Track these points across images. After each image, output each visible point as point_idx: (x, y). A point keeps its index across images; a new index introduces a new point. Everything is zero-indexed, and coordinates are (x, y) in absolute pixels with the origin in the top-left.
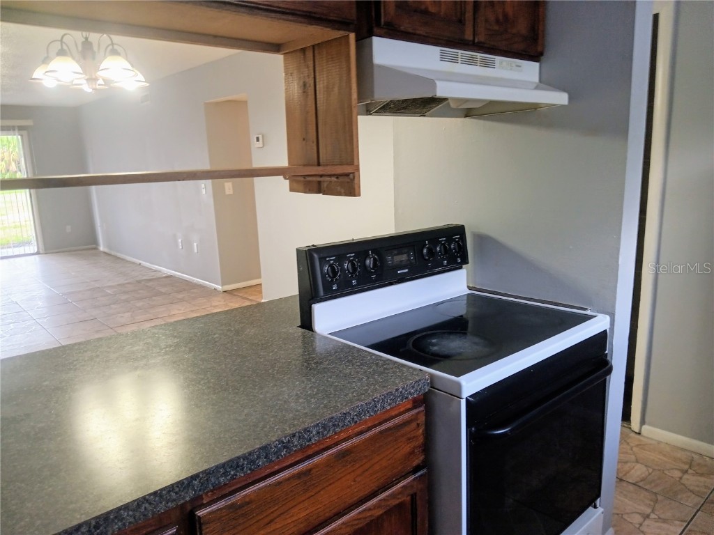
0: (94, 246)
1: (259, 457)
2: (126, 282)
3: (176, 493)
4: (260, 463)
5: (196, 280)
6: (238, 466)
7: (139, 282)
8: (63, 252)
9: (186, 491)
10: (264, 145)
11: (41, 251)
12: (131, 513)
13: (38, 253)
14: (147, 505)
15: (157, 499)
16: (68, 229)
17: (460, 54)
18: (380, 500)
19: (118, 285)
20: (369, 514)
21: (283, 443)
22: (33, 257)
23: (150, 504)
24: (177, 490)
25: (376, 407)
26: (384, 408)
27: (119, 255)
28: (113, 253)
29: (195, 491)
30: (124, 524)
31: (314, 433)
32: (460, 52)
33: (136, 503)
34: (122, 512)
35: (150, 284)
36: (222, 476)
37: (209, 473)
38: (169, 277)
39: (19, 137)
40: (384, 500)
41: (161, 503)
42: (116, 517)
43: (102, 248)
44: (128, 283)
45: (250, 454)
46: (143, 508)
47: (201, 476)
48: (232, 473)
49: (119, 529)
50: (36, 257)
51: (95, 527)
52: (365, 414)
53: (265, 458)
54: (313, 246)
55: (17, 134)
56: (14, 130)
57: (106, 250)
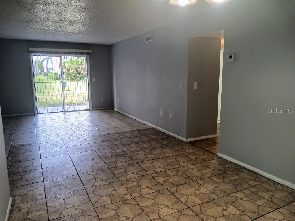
0: (112, 108)
2: (133, 130)
5: (168, 133)
7: (139, 130)
8: (99, 110)
11: (90, 109)
13: (89, 110)
16: (102, 100)
19: (130, 131)
22: (87, 111)
27: (124, 113)
28: (121, 112)
35: (146, 132)
38: (153, 128)
39: (86, 58)
43: (116, 109)
44: (135, 131)
50: (88, 111)
55: (85, 56)
56: (84, 54)
57: (118, 111)
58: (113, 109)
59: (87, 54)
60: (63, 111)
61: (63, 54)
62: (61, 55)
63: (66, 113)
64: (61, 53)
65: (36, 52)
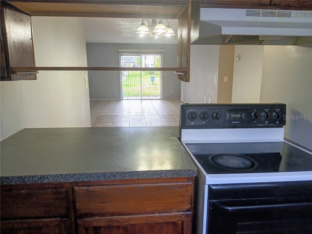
1: (101, 176)
3: (68, 177)
4: (101, 179)
6: (92, 177)
9: (71, 178)
10: (239, 60)
12: (51, 178)
14: (57, 178)
15: (61, 177)
16: (172, 91)
17: (261, 12)
18: (161, 216)
20: (154, 219)
21: (112, 174)
23: (58, 178)
24: (68, 176)
25: (162, 174)
26: (166, 176)
29: (75, 179)
30: (49, 181)
31: (128, 175)
32: (261, 10)
33: (53, 176)
34: (49, 177)
36: (85, 178)
37: (81, 175)
39: (160, 56)
40: (163, 216)
41: (62, 179)
42: (47, 178)
45: (98, 173)
46: (56, 178)
47: (77, 175)
48: (89, 178)
49: (47, 182)
50: (160, 100)
51: (40, 178)
52: (155, 176)
53: (104, 177)
54: (187, 103)
55: (159, 55)
56: (159, 53)
57: (183, 101)
58: (180, 100)
59: (161, 53)
60: (141, 99)
61: (142, 53)
62: (141, 54)
63: (143, 101)
64: (141, 53)
65: (123, 52)
